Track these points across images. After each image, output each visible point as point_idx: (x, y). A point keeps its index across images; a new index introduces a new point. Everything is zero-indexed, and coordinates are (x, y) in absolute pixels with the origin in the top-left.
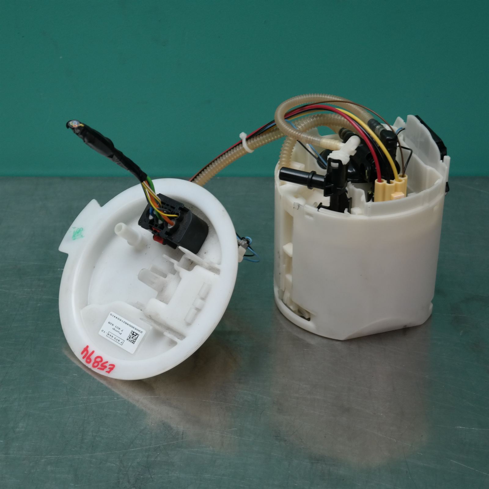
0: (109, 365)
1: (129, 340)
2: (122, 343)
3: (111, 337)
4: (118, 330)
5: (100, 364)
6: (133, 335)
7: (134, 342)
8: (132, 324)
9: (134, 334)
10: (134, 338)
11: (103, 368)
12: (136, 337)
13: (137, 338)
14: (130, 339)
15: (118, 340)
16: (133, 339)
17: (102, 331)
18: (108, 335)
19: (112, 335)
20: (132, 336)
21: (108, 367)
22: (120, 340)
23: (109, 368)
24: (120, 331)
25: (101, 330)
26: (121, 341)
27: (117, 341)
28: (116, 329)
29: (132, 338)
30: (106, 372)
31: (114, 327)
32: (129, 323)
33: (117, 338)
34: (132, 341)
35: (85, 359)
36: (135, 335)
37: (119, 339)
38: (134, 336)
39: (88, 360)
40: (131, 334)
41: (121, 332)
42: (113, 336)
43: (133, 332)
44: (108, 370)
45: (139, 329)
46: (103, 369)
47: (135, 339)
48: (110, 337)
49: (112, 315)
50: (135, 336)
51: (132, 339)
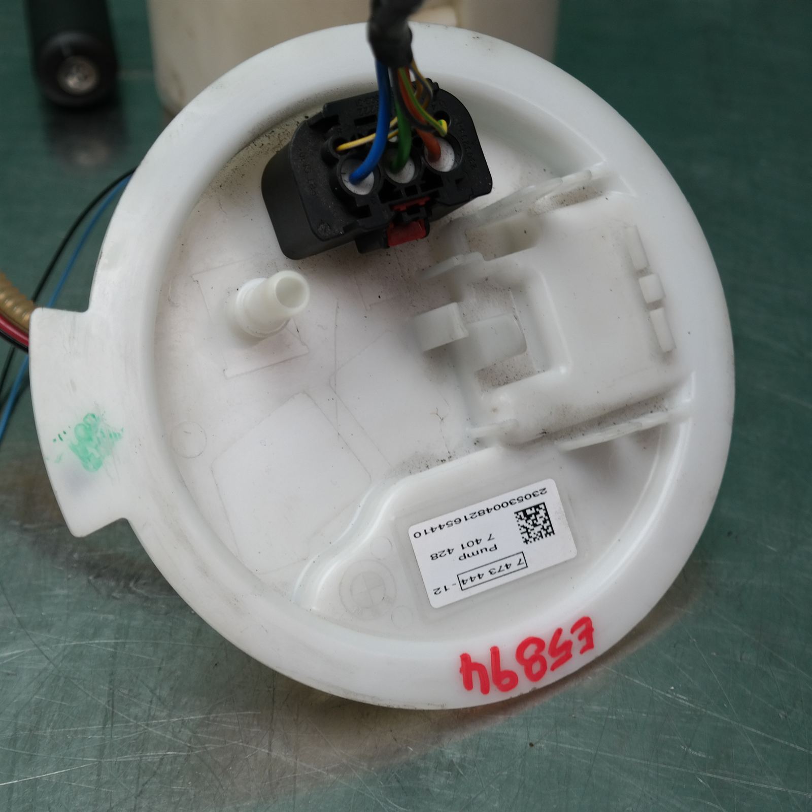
0: (572, 631)
1: (532, 540)
2: (523, 561)
3: (477, 581)
4: (477, 547)
5: (545, 653)
6: (528, 517)
7: (550, 530)
8: (499, 500)
9: (529, 512)
10: (540, 521)
11: (563, 654)
12: (542, 513)
13: (547, 514)
14: (532, 534)
15: (504, 568)
16: (541, 527)
17: (437, 592)
18: (464, 587)
19: (474, 574)
20: (530, 521)
21: (574, 638)
22: (508, 561)
23: (580, 638)
24: (485, 544)
25: (431, 593)
26: (514, 561)
27: (506, 571)
28: (468, 551)
29: (535, 525)
30: (582, 651)
31: (458, 552)
32: (490, 504)
33: (496, 566)
34: (544, 533)
35: (493, 688)
36: (537, 513)
37: (503, 563)
38: (533, 517)
39: (506, 681)
40: (523, 523)
41: (490, 545)
42: (480, 571)
43: (521, 514)
44: (584, 642)
45: (530, 489)
46: (569, 656)
47: (545, 522)
48: (474, 583)
49: (423, 533)
50: (538, 516)
51: (538, 529)
